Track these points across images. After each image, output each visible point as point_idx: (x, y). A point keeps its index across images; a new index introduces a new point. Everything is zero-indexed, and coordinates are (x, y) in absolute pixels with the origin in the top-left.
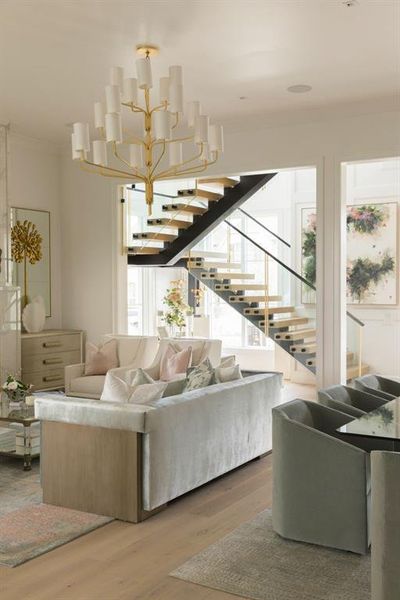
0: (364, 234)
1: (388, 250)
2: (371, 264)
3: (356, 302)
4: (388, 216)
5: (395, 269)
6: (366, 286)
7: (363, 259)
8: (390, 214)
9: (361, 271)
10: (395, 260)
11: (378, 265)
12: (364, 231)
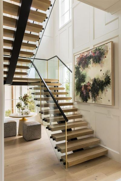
0: (97, 64)
1: (107, 72)
2: (100, 81)
3: (94, 102)
4: (107, 51)
5: (111, 83)
6: (98, 94)
7: (96, 78)
8: (108, 49)
9: (96, 85)
10: (111, 78)
11: (103, 81)
12: (97, 63)
